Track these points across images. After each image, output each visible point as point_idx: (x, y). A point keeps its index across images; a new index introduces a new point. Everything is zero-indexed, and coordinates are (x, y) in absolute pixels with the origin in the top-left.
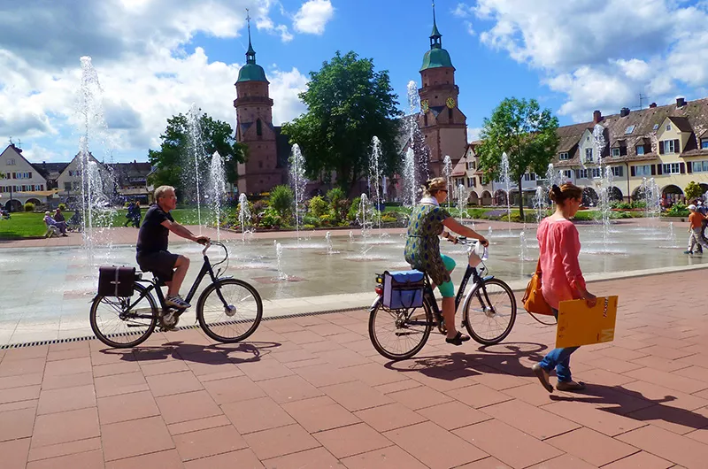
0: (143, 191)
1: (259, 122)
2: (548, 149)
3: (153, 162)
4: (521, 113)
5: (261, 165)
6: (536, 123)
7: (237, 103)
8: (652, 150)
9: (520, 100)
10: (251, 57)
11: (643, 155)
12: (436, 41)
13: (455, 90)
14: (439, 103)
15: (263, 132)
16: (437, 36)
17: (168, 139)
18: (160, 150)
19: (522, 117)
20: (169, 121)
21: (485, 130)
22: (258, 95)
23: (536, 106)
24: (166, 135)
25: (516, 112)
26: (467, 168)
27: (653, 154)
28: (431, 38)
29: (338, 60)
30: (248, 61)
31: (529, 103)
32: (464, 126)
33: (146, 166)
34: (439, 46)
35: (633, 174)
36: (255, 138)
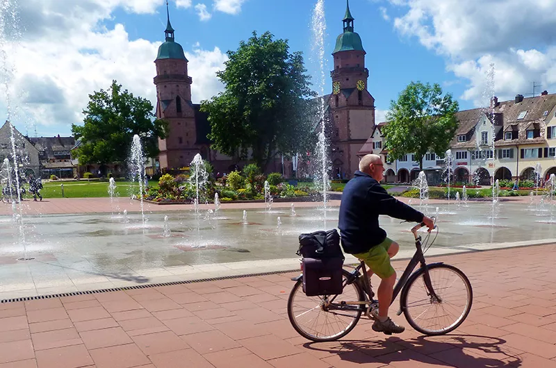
0: (68, 164)
1: (178, 99)
2: (448, 131)
3: (77, 137)
4: (425, 96)
5: (181, 142)
6: (438, 107)
7: (157, 81)
8: (541, 134)
9: (425, 85)
10: (170, 35)
11: (532, 139)
12: (348, 24)
13: (364, 74)
14: (349, 85)
15: (183, 109)
16: (349, 20)
17: (91, 114)
18: (83, 124)
19: (425, 101)
20: (91, 96)
21: (392, 112)
22: (176, 73)
23: (438, 91)
24: (88, 110)
25: (420, 96)
26: (374, 148)
27: (541, 139)
28: (344, 21)
29: (255, 40)
30: (167, 39)
31: (433, 87)
32: (372, 108)
33: (70, 141)
34: (351, 29)
35: (522, 157)
36: (175, 115)
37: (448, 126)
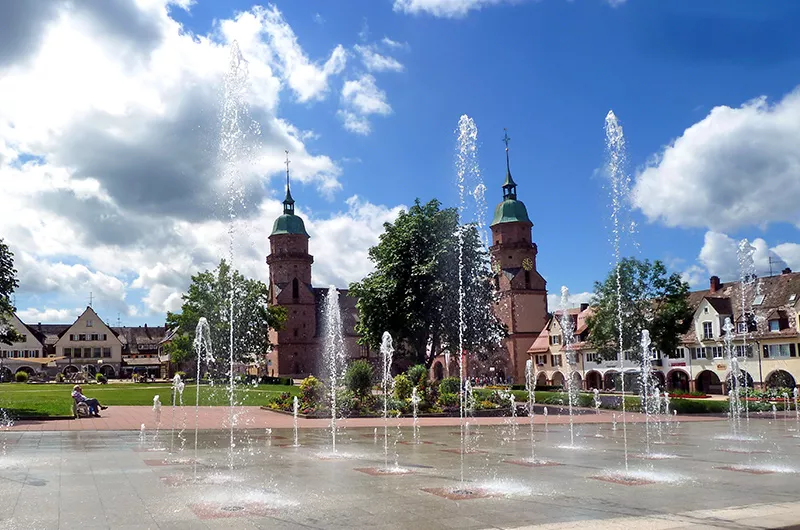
0: (154, 361)
1: (295, 283)
3: (173, 327)
4: (644, 276)
5: (296, 334)
6: (662, 290)
7: (271, 260)
8: (790, 326)
9: (643, 263)
10: (289, 207)
11: (778, 331)
12: (509, 190)
13: (531, 249)
14: (515, 263)
15: (300, 293)
16: (512, 185)
17: (192, 299)
18: (180, 312)
20: (193, 278)
22: (295, 251)
24: (188, 295)
25: (637, 276)
26: (551, 343)
27: (792, 331)
28: (504, 187)
29: (418, 209)
30: (286, 211)
31: (654, 265)
32: (543, 292)
33: (160, 332)
34: (513, 197)
35: (766, 355)
36: (291, 301)
37: (679, 315)
